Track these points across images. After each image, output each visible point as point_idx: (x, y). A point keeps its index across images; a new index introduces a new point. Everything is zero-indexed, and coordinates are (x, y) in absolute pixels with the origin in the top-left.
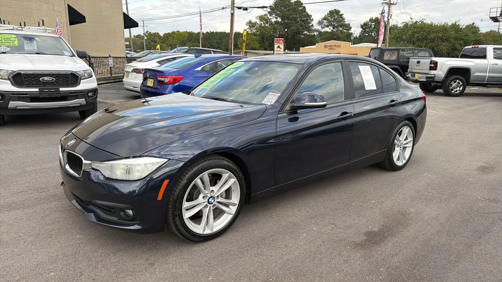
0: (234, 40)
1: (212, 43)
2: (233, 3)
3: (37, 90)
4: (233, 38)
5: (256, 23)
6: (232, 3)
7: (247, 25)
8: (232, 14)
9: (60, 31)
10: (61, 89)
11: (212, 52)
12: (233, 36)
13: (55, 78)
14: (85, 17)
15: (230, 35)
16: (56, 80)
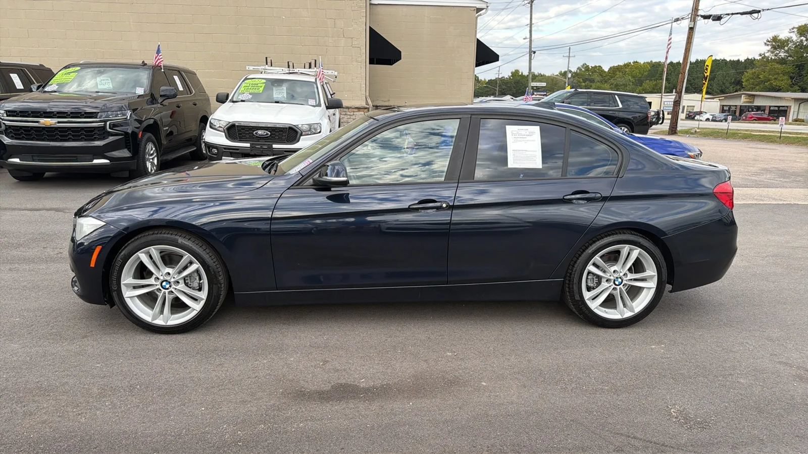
0: (688, 75)
1: (693, 81)
2: (696, 9)
3: (248, 145)
4: (687, 71)
5: (788, 41)
6: (693, 10)
7: (768, 45)
8: (691, 29)
9: (323, 74)
10: (275, 146)
11: (616, 96)
12: (688, 68)
13: (271, 133)
14: (400, 52)
15: (682, 66)
16: (271, 135)
